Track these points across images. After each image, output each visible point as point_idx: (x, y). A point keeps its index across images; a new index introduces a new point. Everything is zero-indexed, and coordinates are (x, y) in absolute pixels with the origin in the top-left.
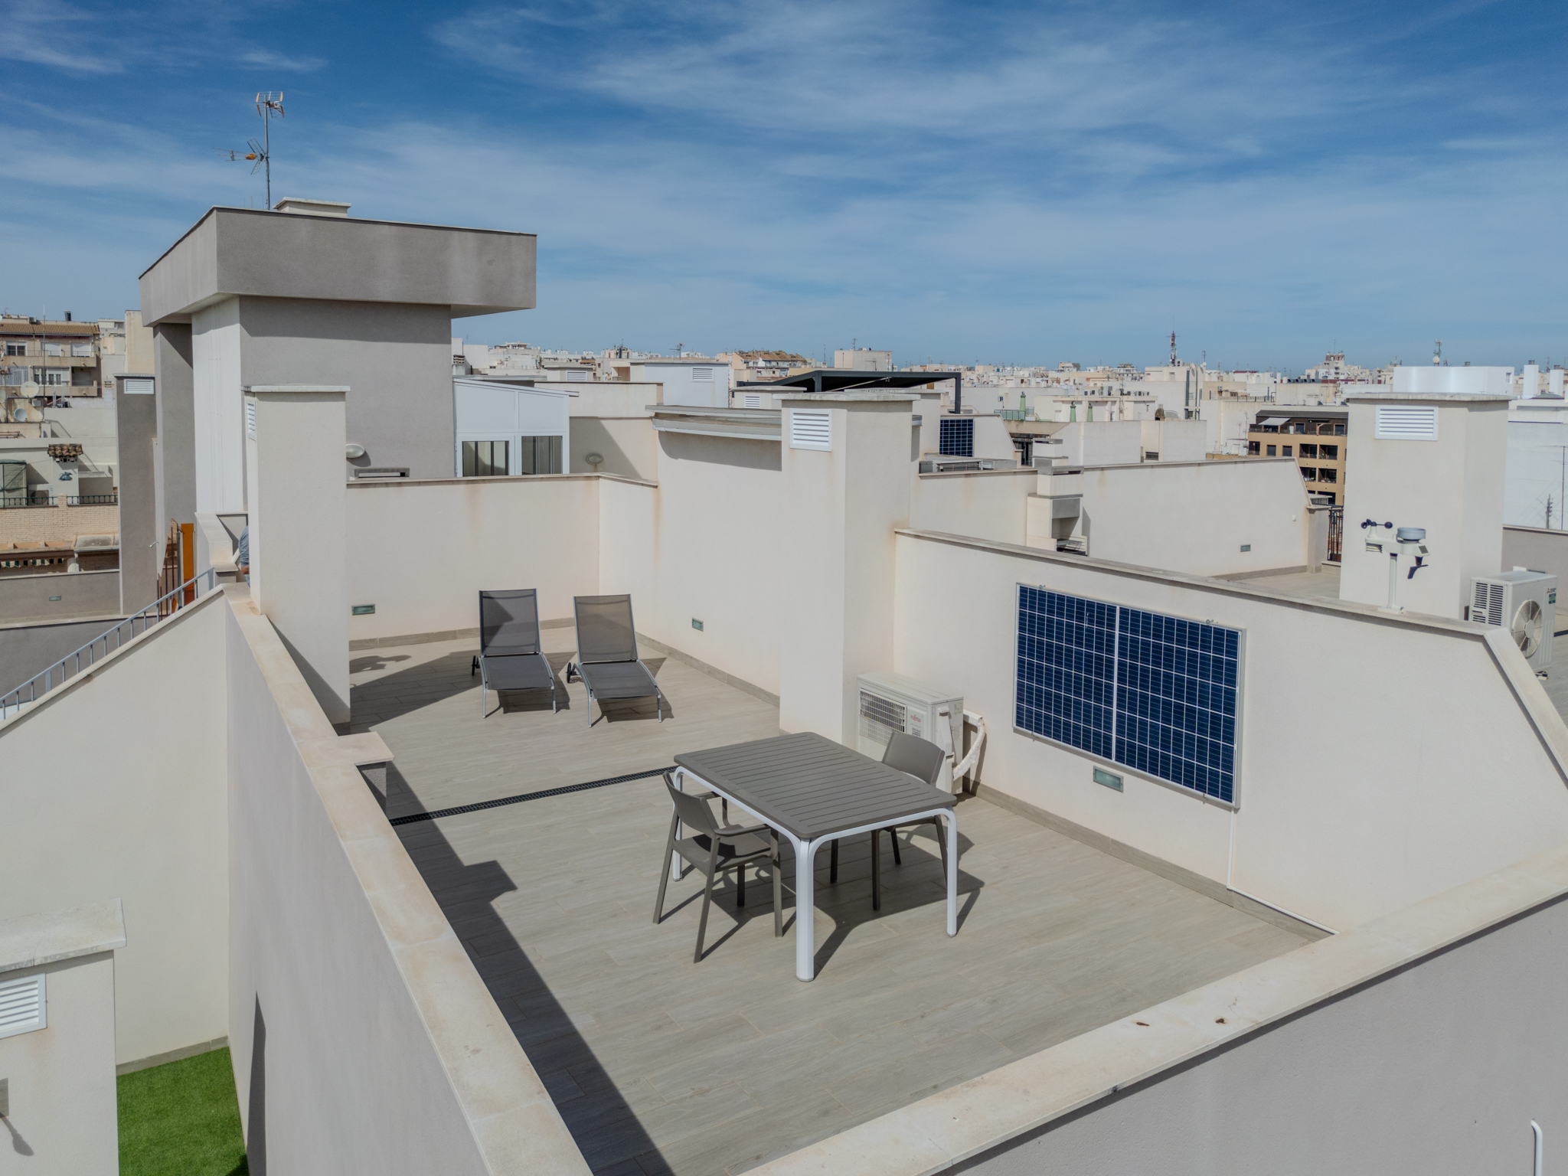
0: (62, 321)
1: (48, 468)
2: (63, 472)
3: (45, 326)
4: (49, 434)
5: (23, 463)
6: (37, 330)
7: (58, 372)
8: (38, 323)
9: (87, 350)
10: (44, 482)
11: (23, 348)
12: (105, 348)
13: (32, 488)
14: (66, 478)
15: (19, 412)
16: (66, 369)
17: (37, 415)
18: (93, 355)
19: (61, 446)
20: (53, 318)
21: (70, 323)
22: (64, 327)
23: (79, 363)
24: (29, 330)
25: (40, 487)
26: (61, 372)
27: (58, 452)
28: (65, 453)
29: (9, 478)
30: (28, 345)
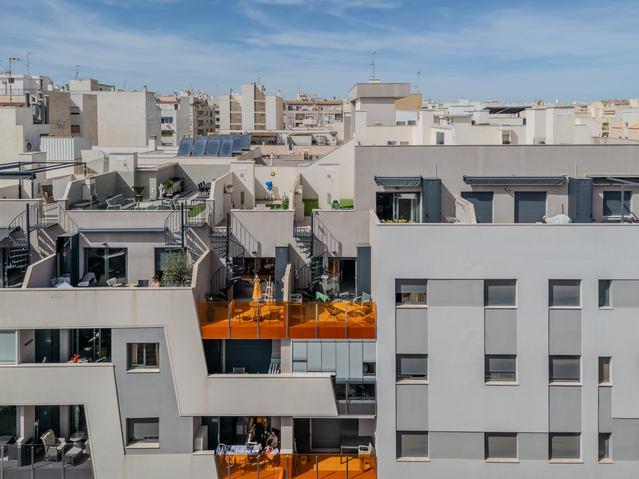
0: (333, 100)
1: (330, 137)
2: (333, 138)
3: (329, 101)
4: (330, 130)
5: (325, 136)
6: (326, 102)
7: (331, 116)
8: (326, 100)
9: (339, 108)
10: (329, 141)
11: (322, 108)
12: (344, 108)
13: (326, 143)
14: (334, 140)
15: (323, 124)
16: (333, 114)
17: (327, 125)
18: (341, 110)
19: (333, 132)
20: (330, 99)
21: (335, 100)
22: (333, 101)
23: (337, 113)
24: (324, 102)
25: (328, 143)
26: (332, 116)
27: (332, 134)
28: (334, 134)
29: (322, 140)
30: (324, 107)
